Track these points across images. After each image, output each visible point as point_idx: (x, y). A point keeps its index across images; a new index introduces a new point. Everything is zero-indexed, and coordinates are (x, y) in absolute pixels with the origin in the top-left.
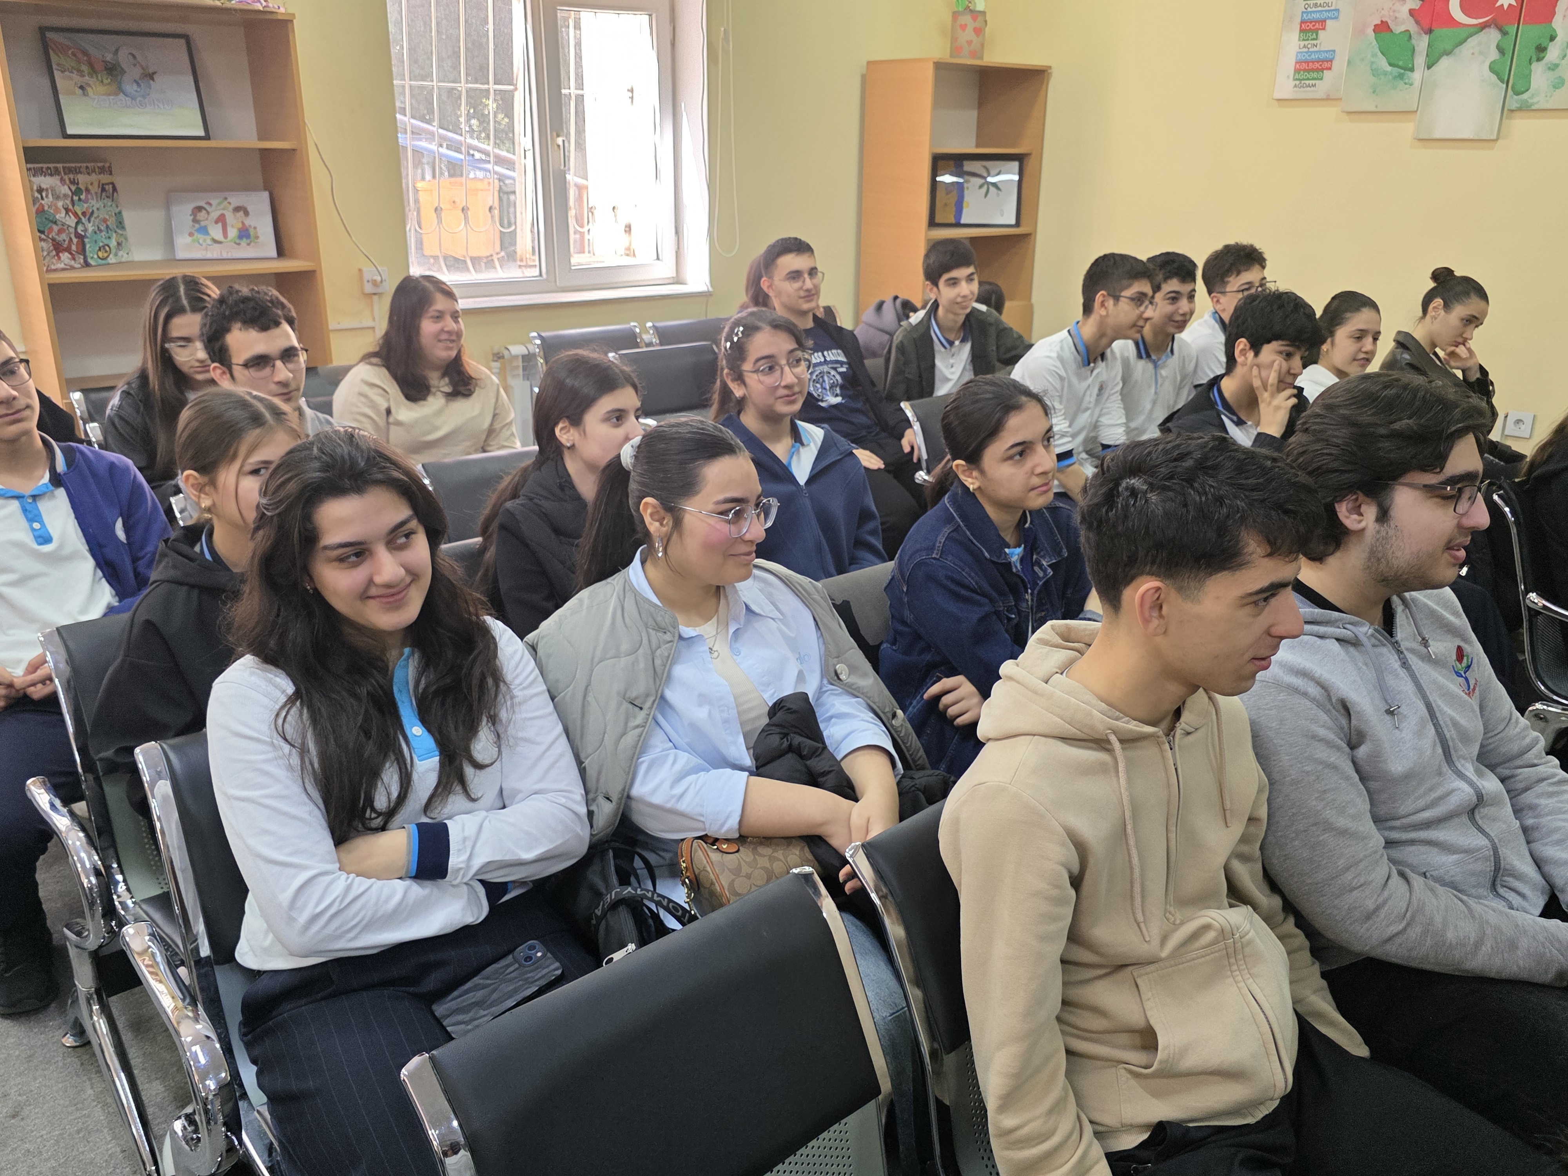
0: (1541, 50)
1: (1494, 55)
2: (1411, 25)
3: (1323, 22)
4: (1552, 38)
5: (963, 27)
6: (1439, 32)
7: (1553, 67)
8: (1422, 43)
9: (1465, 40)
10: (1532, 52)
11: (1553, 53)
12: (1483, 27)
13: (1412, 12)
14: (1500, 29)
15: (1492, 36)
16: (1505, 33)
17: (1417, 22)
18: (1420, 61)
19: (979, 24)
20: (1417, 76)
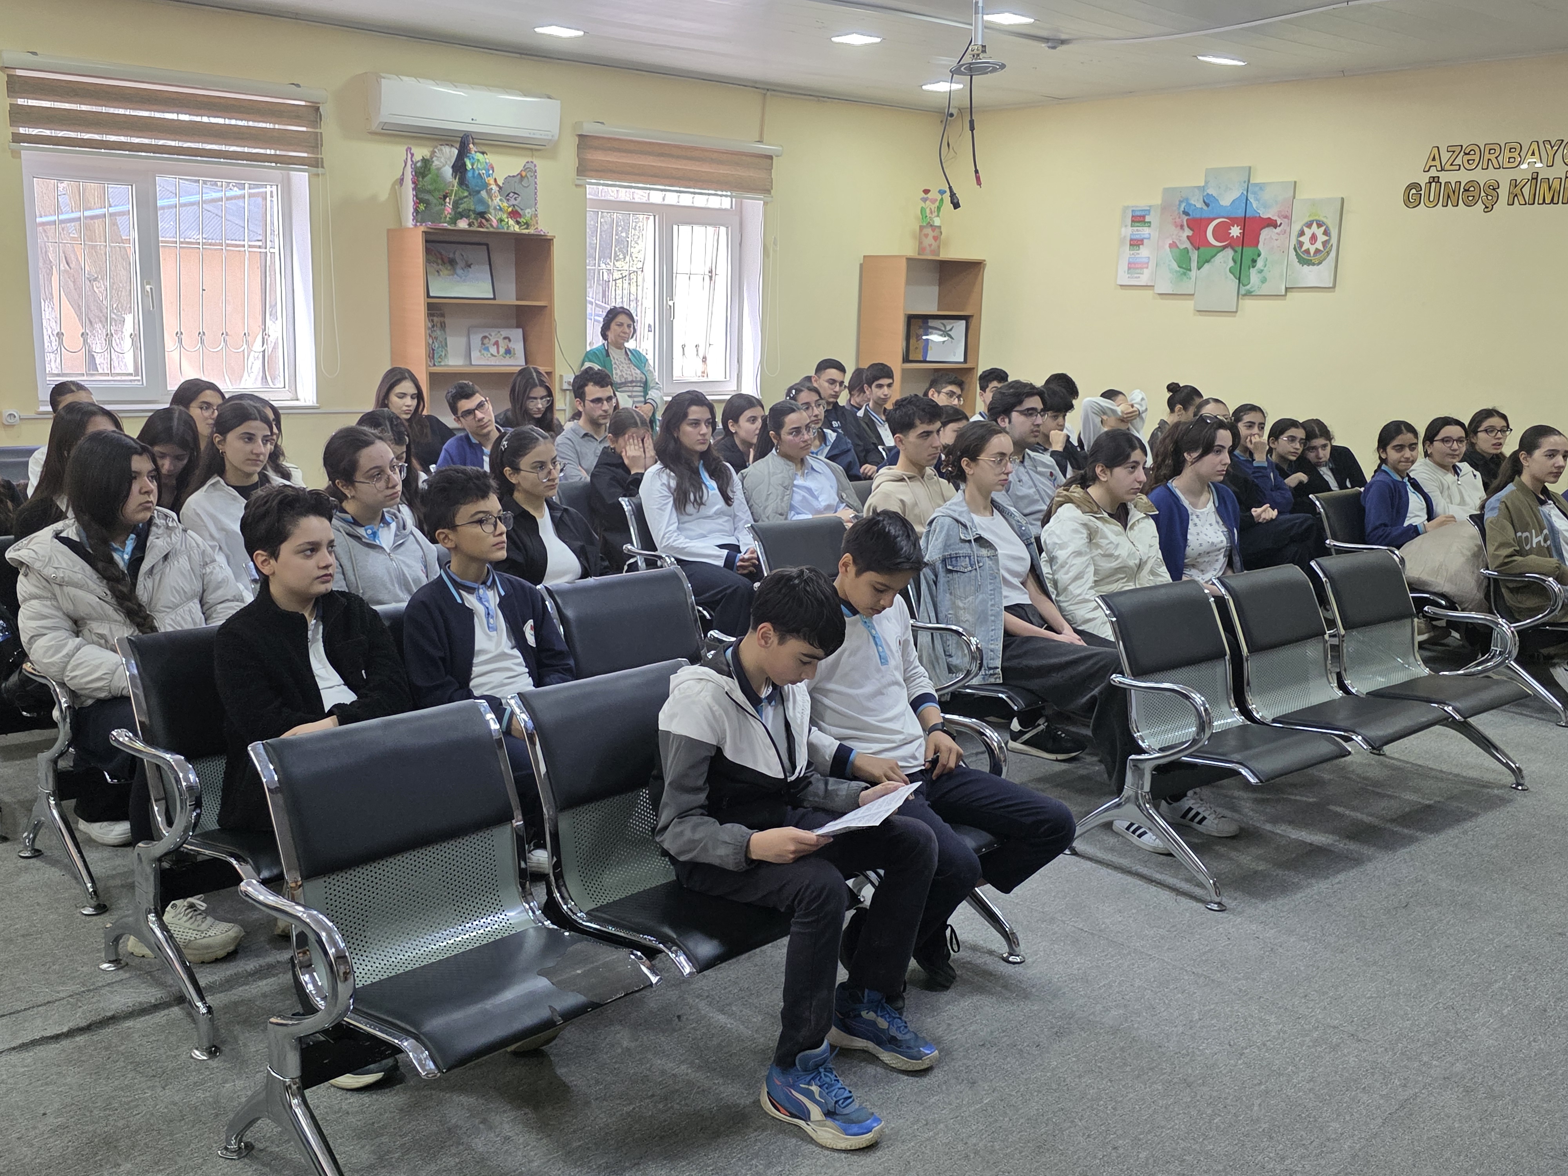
0: (1254, 261)
1: (1231, 264)
2: (1187, 245)
3: (1142, 240)
4: (1259, 255)
5: (926, 236)
6: (1202, 249)
7: (1261, 271)
8: (1194, 255)
9: (1215, 255)
10: (1250, 263)
11: (1260, 263)
12: (1225, 247)
13: (1188, 237)
14: (1233, 248)
15: (1229, 253)
16: (1236, 252)
17: (1191, 243)
18: (1194, 265)
19: (936, 233)
20: (1194, 273)
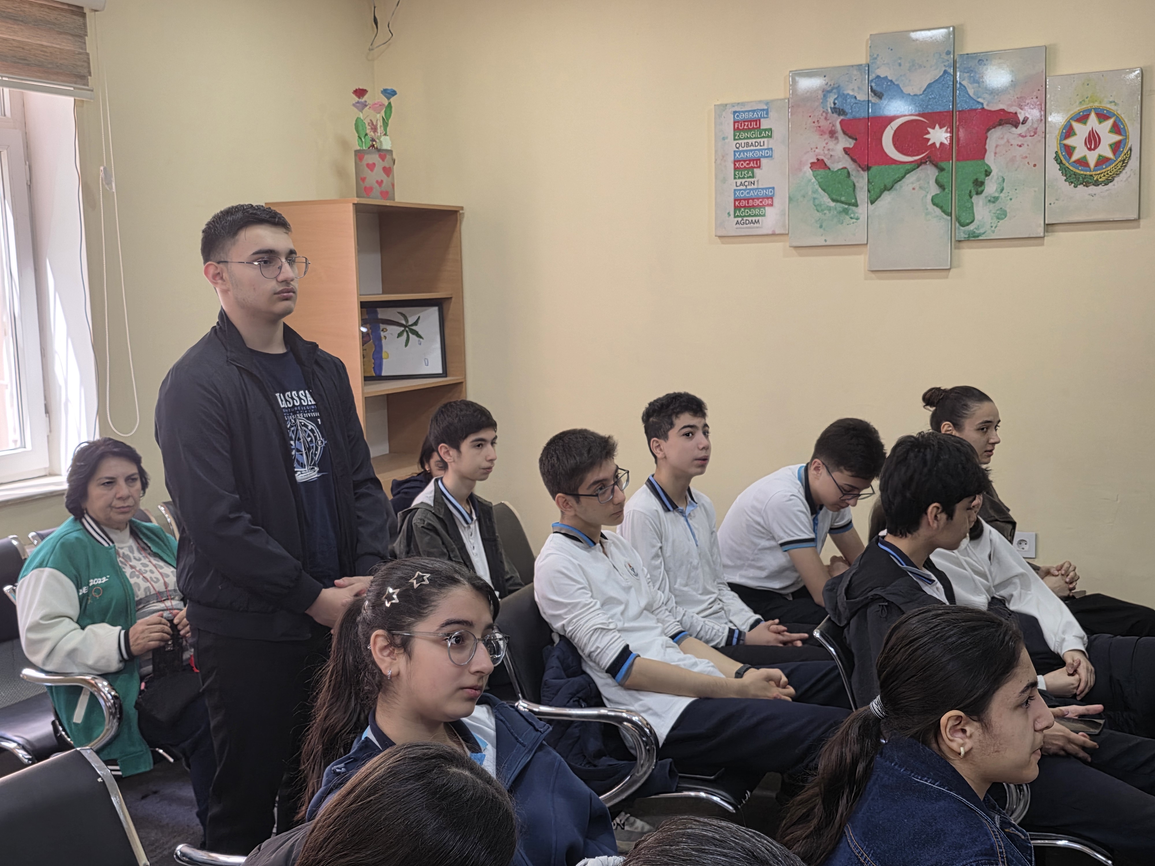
0: (979, 185)
1: (934, 190)
2: (846, 162)
3: (757, 160)
4: (988, 173)
5: (371, 167)
6: (875, 169)
7: (994, 200)
8: (861, 180)
9: (903, 177)
10: (971, 187)
12: (920, 164)
13: (846, 151)
14: (936, 166)
15: (930, 172)
16: (941, 170)
17: (854, 160)
18: (862, 196)
19: (386, 164)
20: (863, 209)
